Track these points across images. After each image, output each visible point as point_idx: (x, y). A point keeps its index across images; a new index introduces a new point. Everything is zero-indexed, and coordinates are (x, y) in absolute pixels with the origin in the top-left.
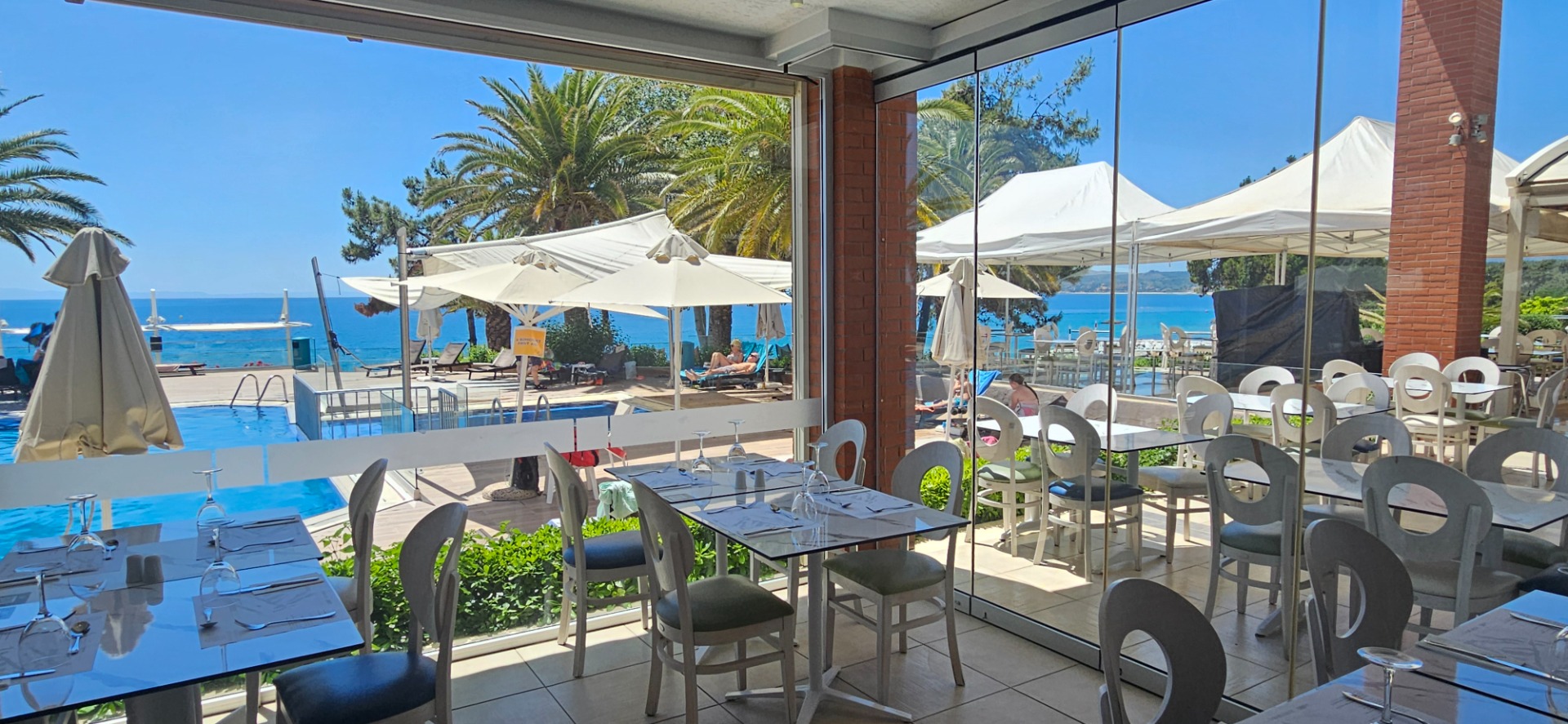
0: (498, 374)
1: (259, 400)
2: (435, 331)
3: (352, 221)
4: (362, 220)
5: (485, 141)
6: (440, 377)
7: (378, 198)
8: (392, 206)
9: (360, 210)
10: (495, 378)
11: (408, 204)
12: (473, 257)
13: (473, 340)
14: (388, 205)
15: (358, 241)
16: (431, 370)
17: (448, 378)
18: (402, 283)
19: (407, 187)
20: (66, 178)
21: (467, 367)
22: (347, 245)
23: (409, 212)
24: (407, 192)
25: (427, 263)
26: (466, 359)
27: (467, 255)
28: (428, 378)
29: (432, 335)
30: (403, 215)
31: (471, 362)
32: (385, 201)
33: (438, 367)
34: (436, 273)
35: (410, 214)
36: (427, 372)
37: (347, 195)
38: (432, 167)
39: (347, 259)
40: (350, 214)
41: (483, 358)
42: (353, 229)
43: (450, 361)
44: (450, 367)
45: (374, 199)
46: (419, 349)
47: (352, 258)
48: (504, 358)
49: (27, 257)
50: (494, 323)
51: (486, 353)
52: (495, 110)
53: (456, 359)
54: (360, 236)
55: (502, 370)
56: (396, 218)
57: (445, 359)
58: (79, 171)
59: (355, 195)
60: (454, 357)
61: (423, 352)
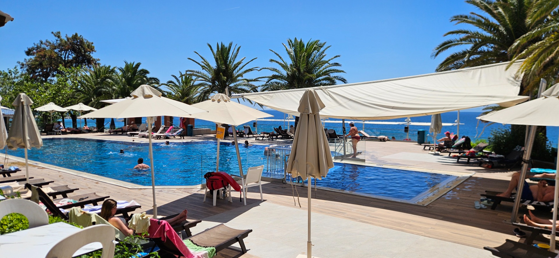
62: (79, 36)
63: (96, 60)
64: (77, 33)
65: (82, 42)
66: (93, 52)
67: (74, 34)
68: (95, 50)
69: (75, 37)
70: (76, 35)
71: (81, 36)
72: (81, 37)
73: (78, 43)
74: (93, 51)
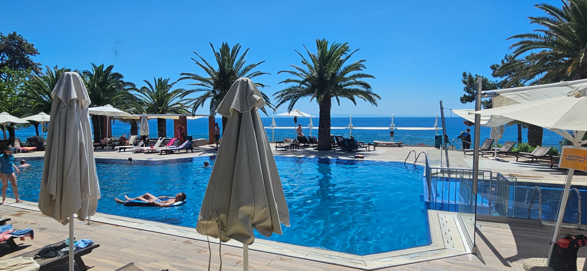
0: (535, 159)
1: (415, 162)
2: (499, 136)
3: (466, 86)
4: (470, 85)
5: (537, 36)
6: (500, 158)
7: (478, 75)
8: (484, 78)
9: (469, 81)
10: (532, 162)
11: (492, 76)
12: (528, 95)
13: (520, 139)
14: (482, 77)
15: (467, 94)
16: (496, 154)
17: (504, 159)
18: (478, 112)
19: (492, 69)
20: (364, 77)
21: (517, 154)
22: (462, 96)
23: (492, 80)
24: (491, 71)
25: (495, 100)
26: (515, 150)
27: (524, 94)
28: (494, 158)
29: (497, 138)
30: (489, 81)
31: (519, 151)
32: (481, 76)
33: (501, 153)
34: (501, 106)
35: (492, 81)
36: (494, 155)
37: (465, 75)
38: (505, 58)
39: (462, 102)
40: (465, 83)
41: (526, 149)
42: (466, 89)
43: (507, 150)
44: (506, 153)
45: (476, 75)
46: (491, 143)
47: (464, 101)
48: (539, 151)
49: (354, 104)
50: (533, 131)
51: (527, 147)
52: (543, 19)
53: (510, 150)
54: (468, 92)
55: (536, 157)
56: (486, 83)
57: (503, 149)
58: (368, 74)
59: (468, 75)
60: (509, 148)
61: (493, 144)
62: (18, 35)
63: (36, 64)
64: (16, 32)
65: (21, 42)
66: (36, 55)
67: (12, 33)
68: (39, 52)
69: (13, 37)
70: (14, 33)
71: (20, 35)
72: (20, 37)
73: (16, 44)
74: (35, 53)
